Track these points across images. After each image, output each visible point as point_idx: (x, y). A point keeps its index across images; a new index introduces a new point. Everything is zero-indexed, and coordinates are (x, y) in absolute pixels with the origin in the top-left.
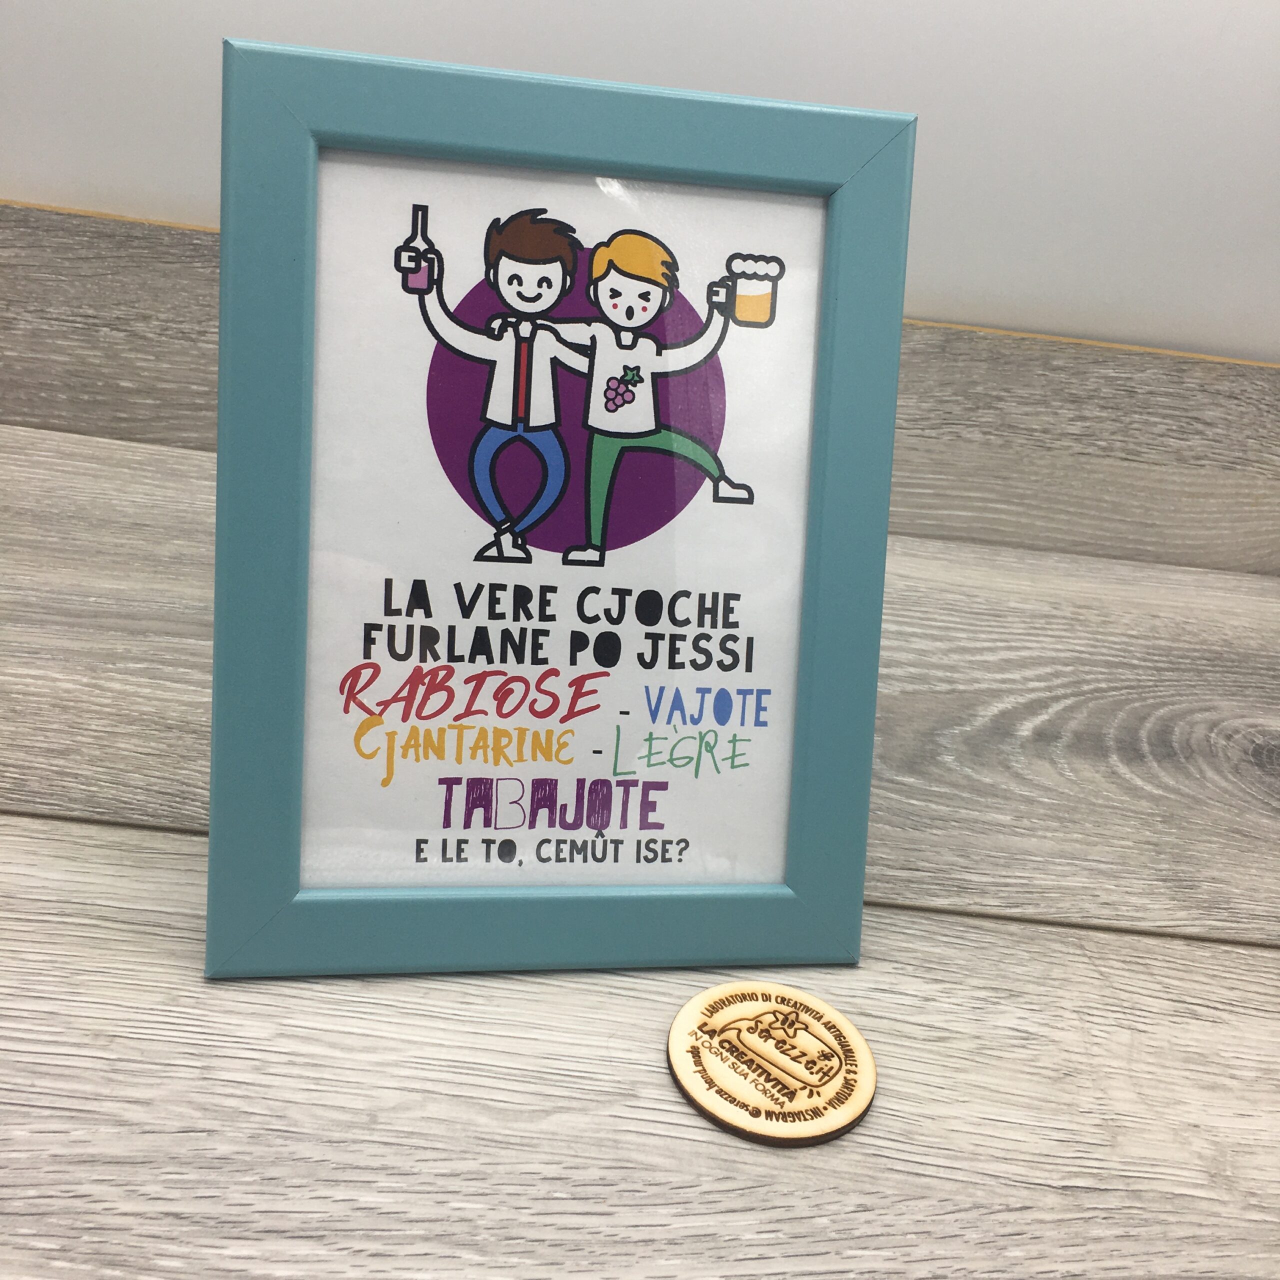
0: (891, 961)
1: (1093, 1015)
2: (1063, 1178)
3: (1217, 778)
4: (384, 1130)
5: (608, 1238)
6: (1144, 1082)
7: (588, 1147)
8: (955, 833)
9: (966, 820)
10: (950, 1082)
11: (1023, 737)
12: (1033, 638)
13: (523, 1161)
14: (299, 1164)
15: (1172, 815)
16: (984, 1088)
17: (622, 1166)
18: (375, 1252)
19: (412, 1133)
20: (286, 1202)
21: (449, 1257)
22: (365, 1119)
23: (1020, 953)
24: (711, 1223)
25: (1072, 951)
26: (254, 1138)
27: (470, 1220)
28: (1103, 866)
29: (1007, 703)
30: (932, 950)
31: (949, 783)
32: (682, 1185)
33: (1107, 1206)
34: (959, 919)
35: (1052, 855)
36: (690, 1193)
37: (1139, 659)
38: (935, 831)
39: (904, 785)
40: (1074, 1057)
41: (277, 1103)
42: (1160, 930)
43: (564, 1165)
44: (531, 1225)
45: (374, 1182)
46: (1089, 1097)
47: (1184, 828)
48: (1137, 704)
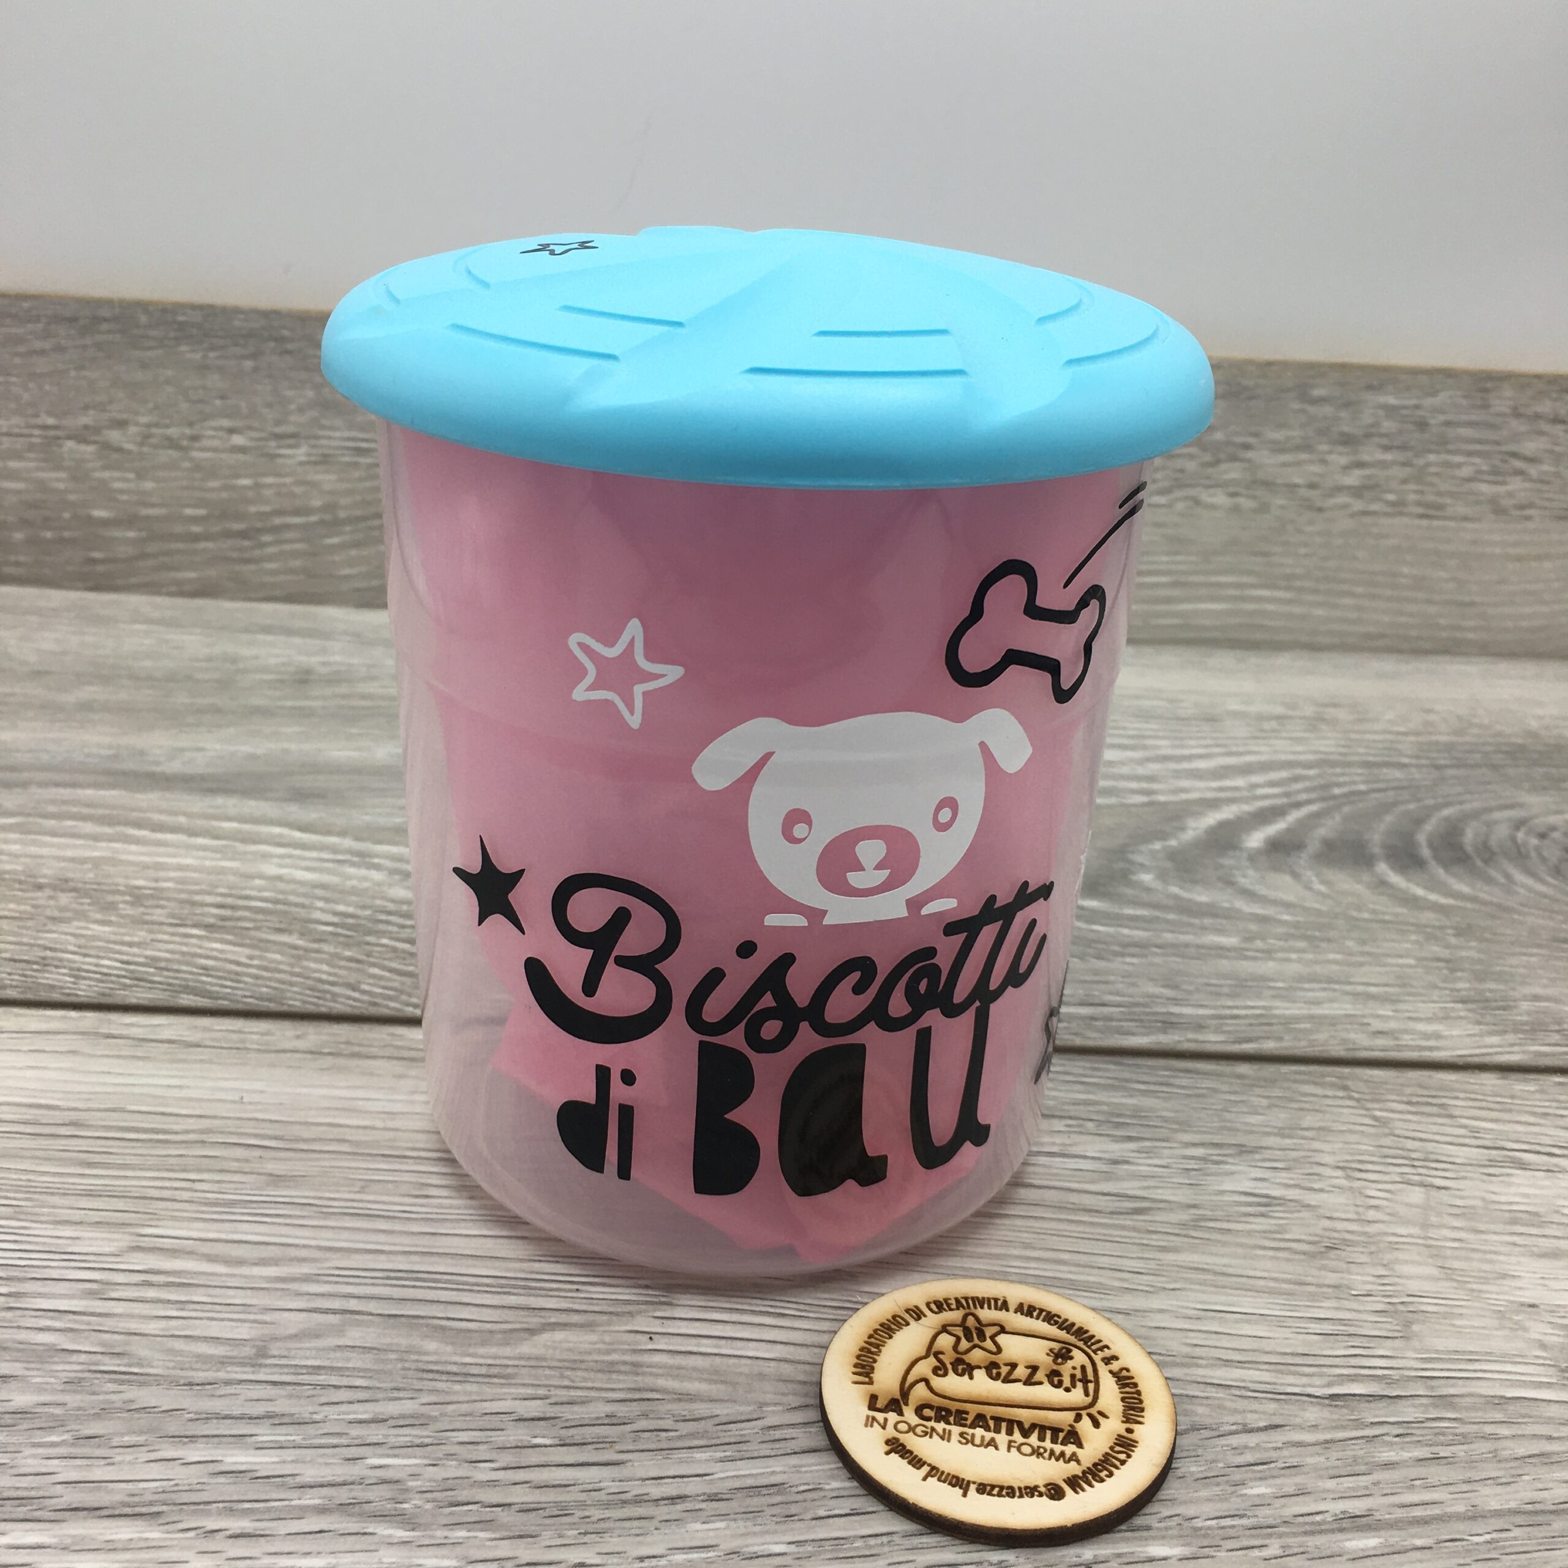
0: (1061, 1117)
1: (1367, 1171)
2: (1329, 1385)
3: (1530, 882)
4: (276, 1365)
5: (611, 1497)
6: (1449, 1252)
7: (592, 1375)
8: (1158, 960)
9: (1174, 946)
10: (1152, 1265)
11: (1253, 849)
12: (1261, 742)
13: (489, 1398)
14: (137, 1415)
15: (1470, 927)
16: (1203, 1270)
17: (642, 1397)
18: (239, 1531)
19: (319, 1367)
20: (110, 1468)
21: (357, 1534)
22: (248, 1351)
23: (1253, 1099)
24: (778, 1469)
25: (1330, 1093)
26: (73, 1384)
27: (397, 1481)
28: (1373, 990)
29: (1227, 813)
30: (1124, 1100)
31: (1146, 905)
32: (734, 1419)
33: (1400, 1419)
34: (1162, 1062)
35: (1301, 979)
36: (747, 1429)
37: (1411, 757)
38: (1128, 960)
40: (1339, 1225)
41: (116, 1337)
42: (1461, 1061)
43: (552, 1400)
44: (493, 1483)
45: (251, 1436)
46: (1369, 1275)
47: (1487, 940)
48: (1411, 806)
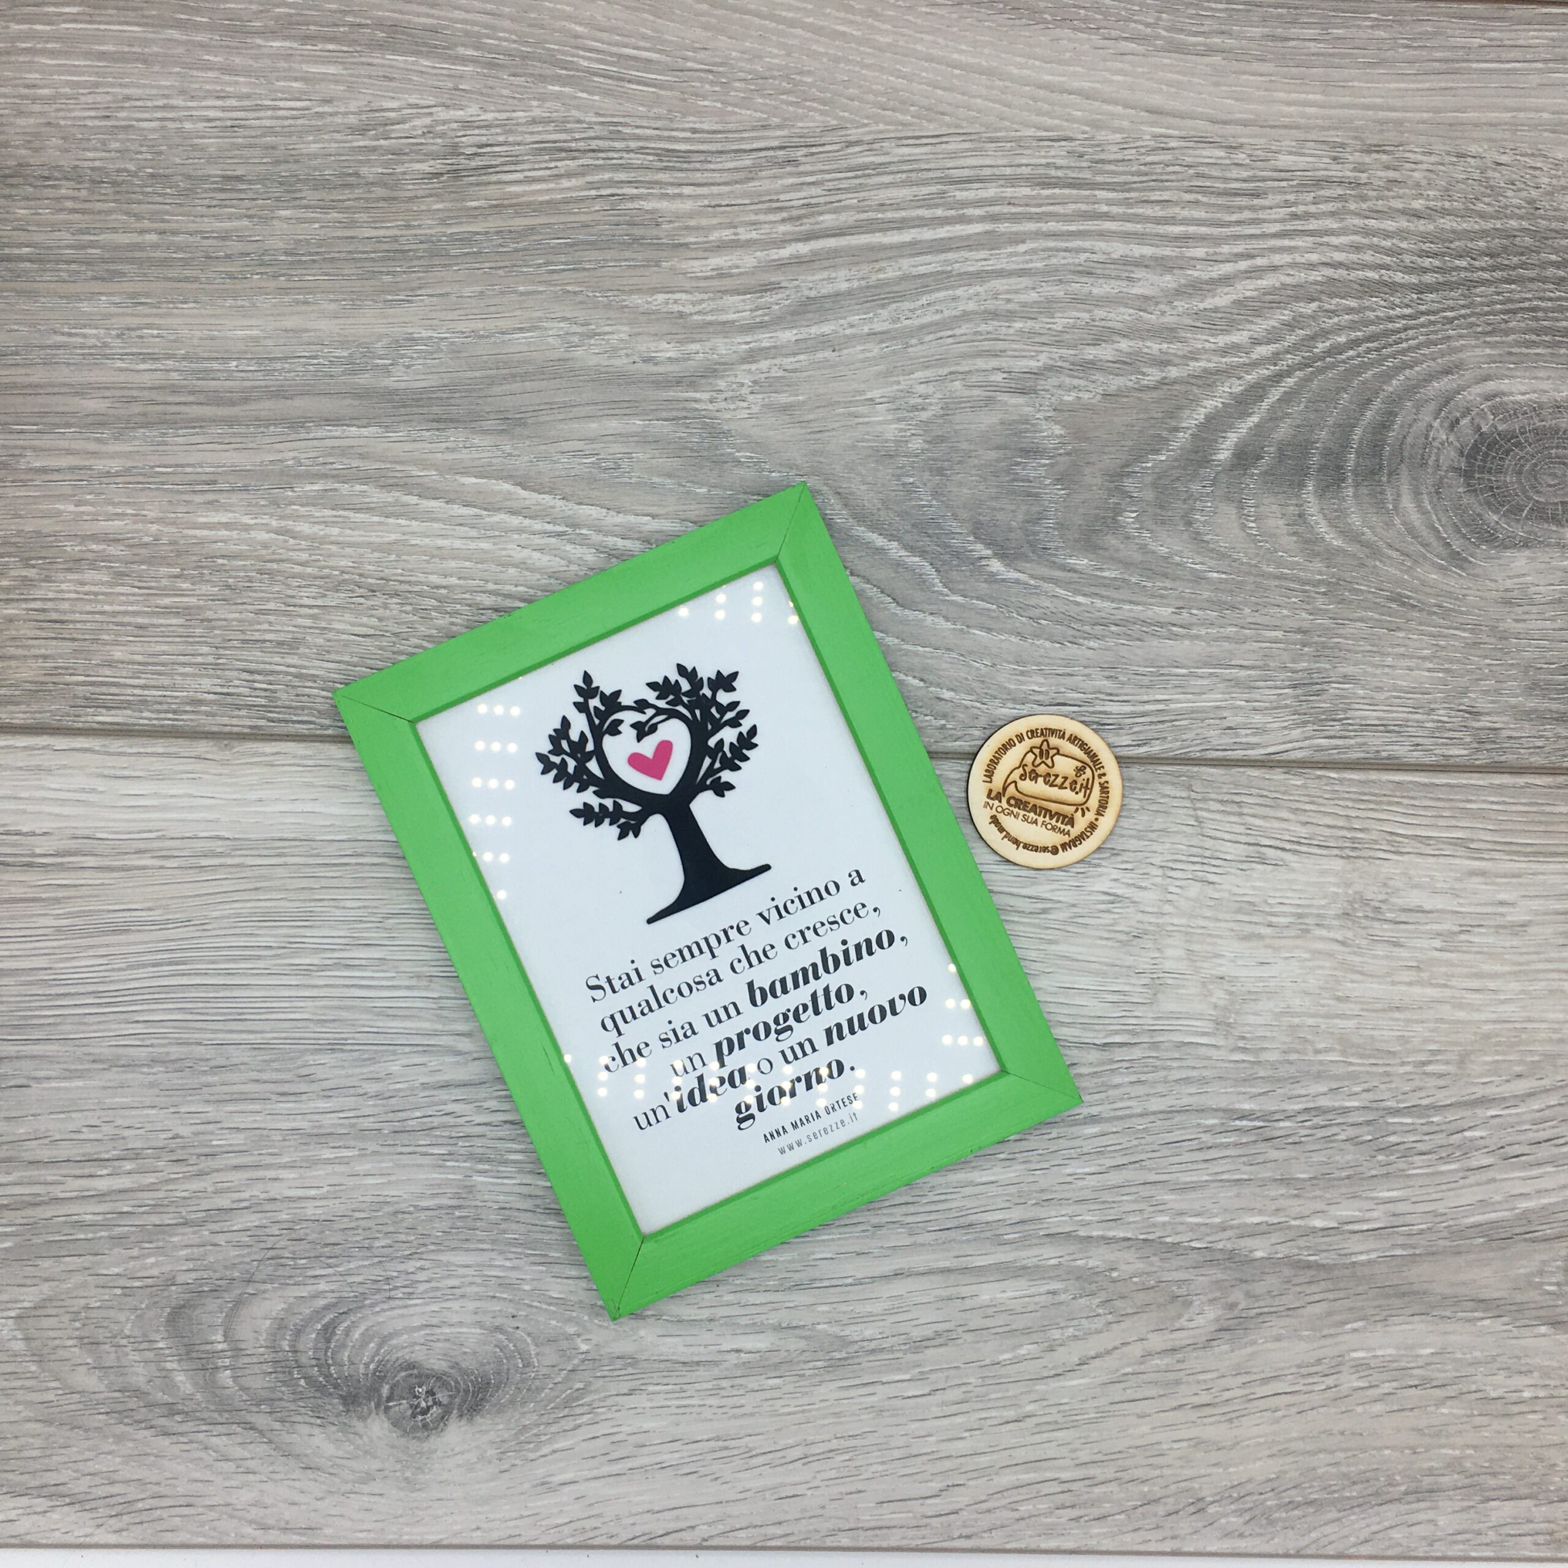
1: (1175, 869)
2: (1105, 1037)
3: (1410, 506)
6: (1196, 937)
8: (1110, 642)
9: (1127, 621)
11: (1220, 463)
12: (1288, 243)
15: (1338, 581)
25: (1178, 794)
28: (1243, 673)
29: (1219, 398)
31: (1121, 562)
33: (1131, 1058)
35: (1197, 663)
37: (1403, 268)
38: (1092, 644)
39: (1075, 571)
40: (1147, 918)
42: (1269, 758)
46: (1147, 957)
47: (1343, 601)
48: (1369, 374)
